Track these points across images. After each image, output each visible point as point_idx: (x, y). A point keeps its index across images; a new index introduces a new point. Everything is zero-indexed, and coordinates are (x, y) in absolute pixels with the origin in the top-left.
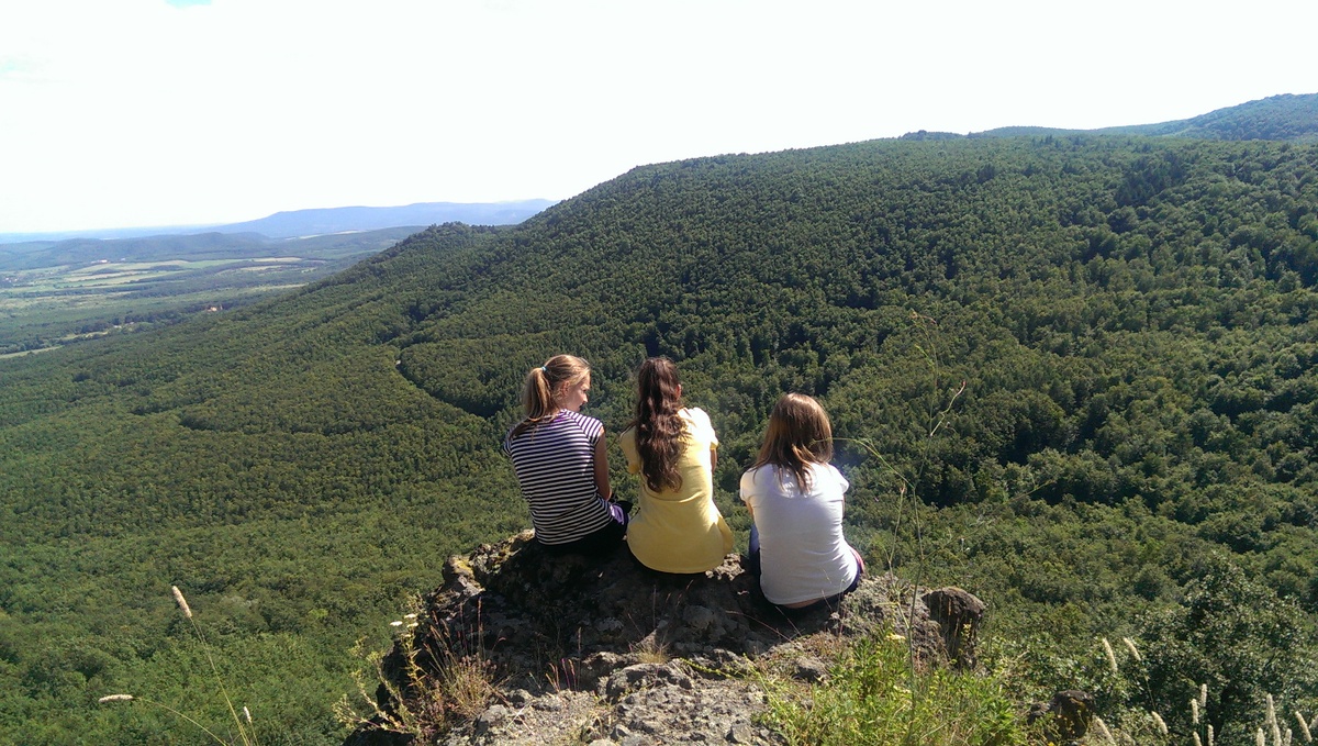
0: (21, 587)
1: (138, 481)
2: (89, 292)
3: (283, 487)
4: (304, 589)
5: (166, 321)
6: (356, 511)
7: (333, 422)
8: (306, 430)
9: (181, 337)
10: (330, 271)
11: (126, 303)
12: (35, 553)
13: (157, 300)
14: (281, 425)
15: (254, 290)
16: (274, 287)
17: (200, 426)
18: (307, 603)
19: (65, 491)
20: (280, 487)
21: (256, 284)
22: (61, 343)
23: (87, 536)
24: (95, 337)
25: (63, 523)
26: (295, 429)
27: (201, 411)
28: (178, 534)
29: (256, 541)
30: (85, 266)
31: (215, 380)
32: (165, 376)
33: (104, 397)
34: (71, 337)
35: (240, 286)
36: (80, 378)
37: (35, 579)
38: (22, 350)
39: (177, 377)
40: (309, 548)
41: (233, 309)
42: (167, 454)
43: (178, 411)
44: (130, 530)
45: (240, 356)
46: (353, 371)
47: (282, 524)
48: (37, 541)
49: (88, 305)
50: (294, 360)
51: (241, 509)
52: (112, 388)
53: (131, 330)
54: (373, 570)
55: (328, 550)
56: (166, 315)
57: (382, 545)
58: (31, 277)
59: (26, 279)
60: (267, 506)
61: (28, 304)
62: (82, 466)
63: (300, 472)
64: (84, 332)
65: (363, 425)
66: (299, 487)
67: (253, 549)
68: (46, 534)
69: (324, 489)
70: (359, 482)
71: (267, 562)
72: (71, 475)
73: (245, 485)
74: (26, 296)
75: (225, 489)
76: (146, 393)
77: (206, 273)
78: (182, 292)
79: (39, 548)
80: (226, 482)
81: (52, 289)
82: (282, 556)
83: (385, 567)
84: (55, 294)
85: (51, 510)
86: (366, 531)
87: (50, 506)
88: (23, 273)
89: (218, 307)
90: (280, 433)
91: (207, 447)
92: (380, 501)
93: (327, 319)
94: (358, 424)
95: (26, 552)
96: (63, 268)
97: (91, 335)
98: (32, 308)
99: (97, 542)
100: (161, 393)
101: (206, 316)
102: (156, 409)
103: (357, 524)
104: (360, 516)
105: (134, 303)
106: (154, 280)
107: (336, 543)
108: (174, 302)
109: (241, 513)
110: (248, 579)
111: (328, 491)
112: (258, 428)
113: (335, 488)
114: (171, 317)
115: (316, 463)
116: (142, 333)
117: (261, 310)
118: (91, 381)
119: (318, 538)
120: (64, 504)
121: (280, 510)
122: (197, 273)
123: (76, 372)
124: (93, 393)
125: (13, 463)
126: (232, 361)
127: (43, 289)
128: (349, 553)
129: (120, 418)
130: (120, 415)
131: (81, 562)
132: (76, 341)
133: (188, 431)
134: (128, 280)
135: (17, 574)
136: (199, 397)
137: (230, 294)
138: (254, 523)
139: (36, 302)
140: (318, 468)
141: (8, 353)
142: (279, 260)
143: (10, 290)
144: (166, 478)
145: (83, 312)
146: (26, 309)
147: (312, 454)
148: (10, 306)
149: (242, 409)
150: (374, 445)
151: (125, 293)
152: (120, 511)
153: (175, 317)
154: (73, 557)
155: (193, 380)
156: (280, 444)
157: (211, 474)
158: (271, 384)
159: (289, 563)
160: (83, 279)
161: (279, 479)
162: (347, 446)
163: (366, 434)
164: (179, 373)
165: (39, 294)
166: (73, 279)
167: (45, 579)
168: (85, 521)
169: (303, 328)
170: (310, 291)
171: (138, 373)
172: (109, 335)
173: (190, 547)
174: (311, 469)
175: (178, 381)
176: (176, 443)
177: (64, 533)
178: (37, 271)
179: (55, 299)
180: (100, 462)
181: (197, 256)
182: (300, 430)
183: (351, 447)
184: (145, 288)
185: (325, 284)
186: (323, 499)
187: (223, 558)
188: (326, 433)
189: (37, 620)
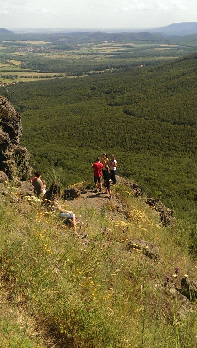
0: (67, 161)
1: (107, 131)
2: (99, 54)
3: (155, 143)
4: (155, 183)
5: (124, 69)
6: (181, 158)
7: (177, 120)
8: (167, 121)
9: (129, 77)
10: (189, 52)
11: (111, 60)
12: (72, 151)
13: (122, 60)
14: (158, 118)
15: (159, 58)
16: (165, 58)
17: (130, 114)
18: (155, 188)
19: (84, 131)
20: (154, 143)
21: (159, 56)
22: (88, 74)
23: (89, 148)
24: (100, 73)
25: (82, 142)
26: (163, 120)
27: (131, 108)
28: (117, 153)
29: (142, 161)
30: (100, 44)
31: (138, 96)
32: (121, 92)
33: (99, 97)
34: (92, 72)
35: (153, 56)
36: (93, 89)
37: (72, 159)
38: (76, 75)
39: (125, 93)
40: (160, 168)
41: (148, 67)
42: (117, 122)
43: (123, 106)
44: (102, 148)
45: (147, 87)
46: (189, 99)
47: (152, 157)
48: (73, 147)
49: (99, 59)
50: (167, 91)
51: (139, 148)
52: (102, 94)
53: (112, 71)
54: (182, 182)
55: (166, 170)
56: (125, 66)
57: (187, 173)
58: (81, 47)
59: (80, 47)
60: (148, 149)
61: (79, 57)
62: (90, 122)
63: (162, 138)
64: (97, 70)
65: (189, 123)
66: (160, 144)
67: (141, 164)
68: (77, 144)
69: (169, 146)
70: (184, 146)
71: (145, 170)
72: (86, 125)
73: (142, 139)
74: (79, 54)
75: (135, 139)
76: (113, 98)
77: (141, 49)
78: (131, 57)
79: (74, 149)
80: (135, 137)
81: (88, 52)
82: (150, 169)
83: (187, 181)
84: (88, 54)
85: (79, 136)
86: (182, 166)
87: (78, 135)
88: (78, 45)
89: (143, 65)
90: (157, 121)
91: (131, 122)
92: (190, 155)
93: (183, 75)
94: (187, 122)
95: (70, 150)
96: (93, 43)
97: (98, 72)
98: (80, 59)
99: (92, 150)
100: (118, 98)
101: (138, 68)
102: (116, 105)
103: (179, 162)
104: (181, 160)
105: (114, 60)
106: (122, 51)
107: (170, 168)
108: (128, 61)
109: (139, 150)
110: (137, 175)
111: (171, 147)
112: (149, 118)
113: (173, 147)
114: (126, 68)
115: (168, 135)
116: (115, 73)
117: (159, 68)
118: (96, 91)
119: (164, 165)
120: (83, 135)
121: (153, 152)
122: (138, 50)
123: (92, 86)
124: (96, 95)
125: (69, 117)
126: (144, 89)
127: (84, 52)
128: (174, 173)
129: (104, 106)
130: (104, 105)
131: (86, 156)
132: (93, 74)
133: (125, 115)
134: (113, 50)
135: (66, 156)
136: (131, 102)
137: (149, 59)
138: (143, 154)
139: (82, 56)
140: (169, 137)
141: (71, 76)
142: (170, 45)
143: (74, 51)
144: (116, 132)
145: (96, 62)
146: (78, 59)
147: (167, 132)
148: (74, 57)
149: (145, 109)
150: (192, 132)
151: (112, 56)
152: (100, 141)
153: (127, 68)
154: (84, 154)
155: (130, 95)
156: (156, 126)
157: (131, 133)
158: (157, 100)
159: (152, 172)
160: (98, 49)
161: (154, 139)
162: (181, 130)
163: (189, 127)
164: (126, 91)
165: (83, 54)
166: (95, 49)
167: (75, 160)
168: (89, 143)
169: (173, 78)
170: (179, 61)
171: (112, 90)
172: (104, 73)
173: (120, 158)
174: (166, 137)
175: (125, 95)
176: (121, 119)
177: (82, 145)
178: (83, 45)
179: (88, 56)
180: (96, 122)
181: (139, 42)
182: (164, 121)
183: (183, 131)
184: (119, 54)
185: (185, 59)
186: (169, 150)
187: (130, 165)
188: (174, 124)
189: (71, 173)
